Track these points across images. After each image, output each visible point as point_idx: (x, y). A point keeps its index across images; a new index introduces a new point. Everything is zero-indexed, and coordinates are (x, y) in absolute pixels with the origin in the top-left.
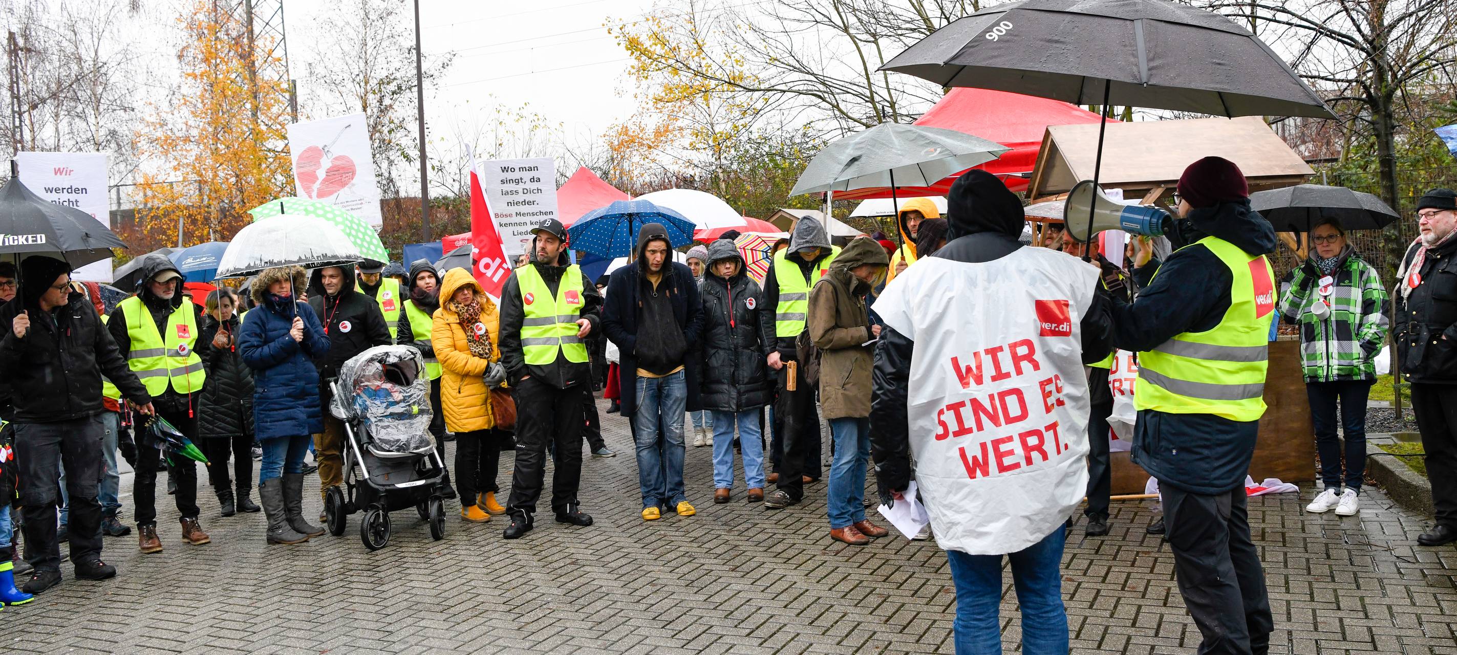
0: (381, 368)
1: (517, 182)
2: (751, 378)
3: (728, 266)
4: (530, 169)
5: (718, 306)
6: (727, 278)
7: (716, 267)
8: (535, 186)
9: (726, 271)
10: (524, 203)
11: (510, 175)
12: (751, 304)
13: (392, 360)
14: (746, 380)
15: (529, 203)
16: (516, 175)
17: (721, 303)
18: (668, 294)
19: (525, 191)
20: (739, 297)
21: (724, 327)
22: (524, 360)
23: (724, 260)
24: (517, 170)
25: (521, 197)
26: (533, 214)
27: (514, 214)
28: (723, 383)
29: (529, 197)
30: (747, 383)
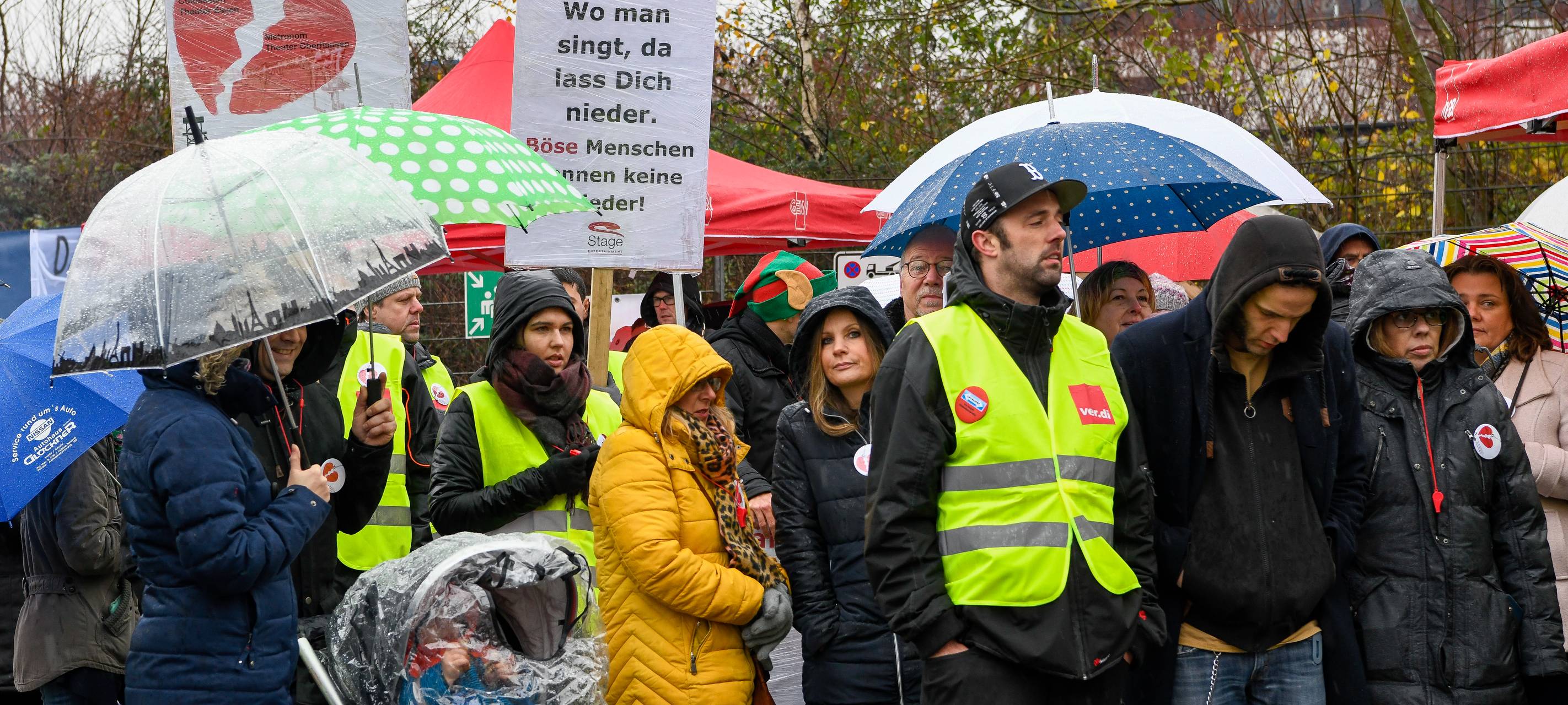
0: (486, 603)
1: (605, 49)
2: (1492, 669)
3: (1424, 328)
4: (647, 16)
5: (1394, 445)
6: (1418, 364)
7: (1386, 333)
8: (651, 66)
9: (1414, 343)
10: (617, 114)
11: (588, 29)
12: (1488, 443)
13: (520, 576)
14: (1475, 675)
15: (629, 116)
16: (606, 30)
17: (1403, 439)
18: (1286, 411)
19: (625, 80)
20: (1453, 421)
21: (1410, 509)
22: (944, 592)
23: (1410, 315)
24: (610, 14)
25: (608, 98)
26: (637, 150)
27: (582, 145)
28: (1407, 681)
29: (632, 99)
30: (1478, 685)
